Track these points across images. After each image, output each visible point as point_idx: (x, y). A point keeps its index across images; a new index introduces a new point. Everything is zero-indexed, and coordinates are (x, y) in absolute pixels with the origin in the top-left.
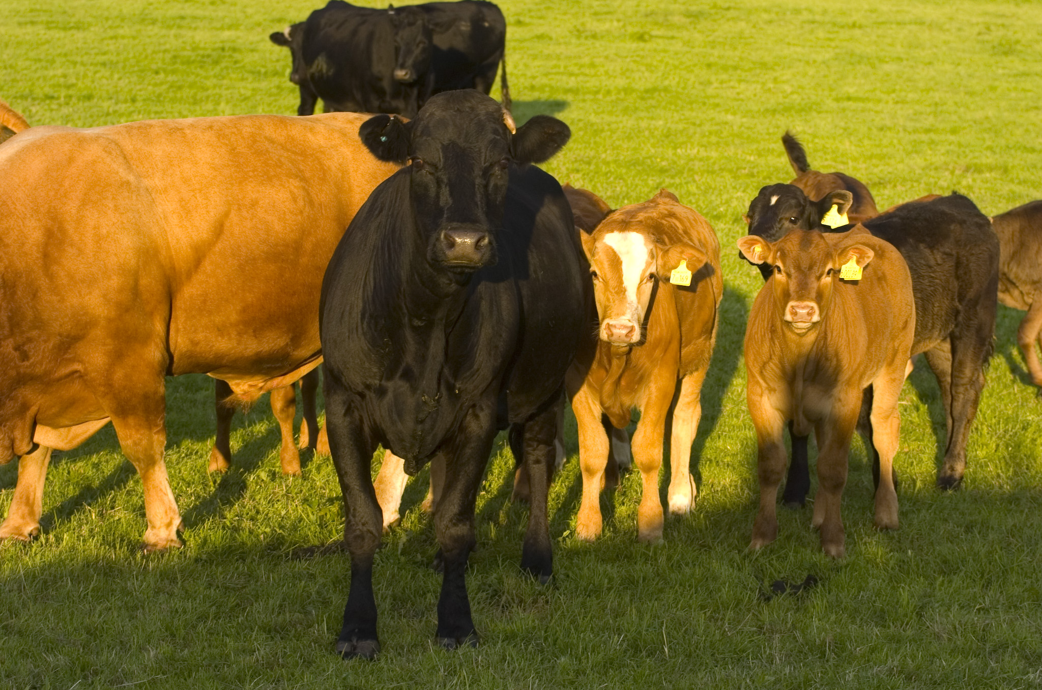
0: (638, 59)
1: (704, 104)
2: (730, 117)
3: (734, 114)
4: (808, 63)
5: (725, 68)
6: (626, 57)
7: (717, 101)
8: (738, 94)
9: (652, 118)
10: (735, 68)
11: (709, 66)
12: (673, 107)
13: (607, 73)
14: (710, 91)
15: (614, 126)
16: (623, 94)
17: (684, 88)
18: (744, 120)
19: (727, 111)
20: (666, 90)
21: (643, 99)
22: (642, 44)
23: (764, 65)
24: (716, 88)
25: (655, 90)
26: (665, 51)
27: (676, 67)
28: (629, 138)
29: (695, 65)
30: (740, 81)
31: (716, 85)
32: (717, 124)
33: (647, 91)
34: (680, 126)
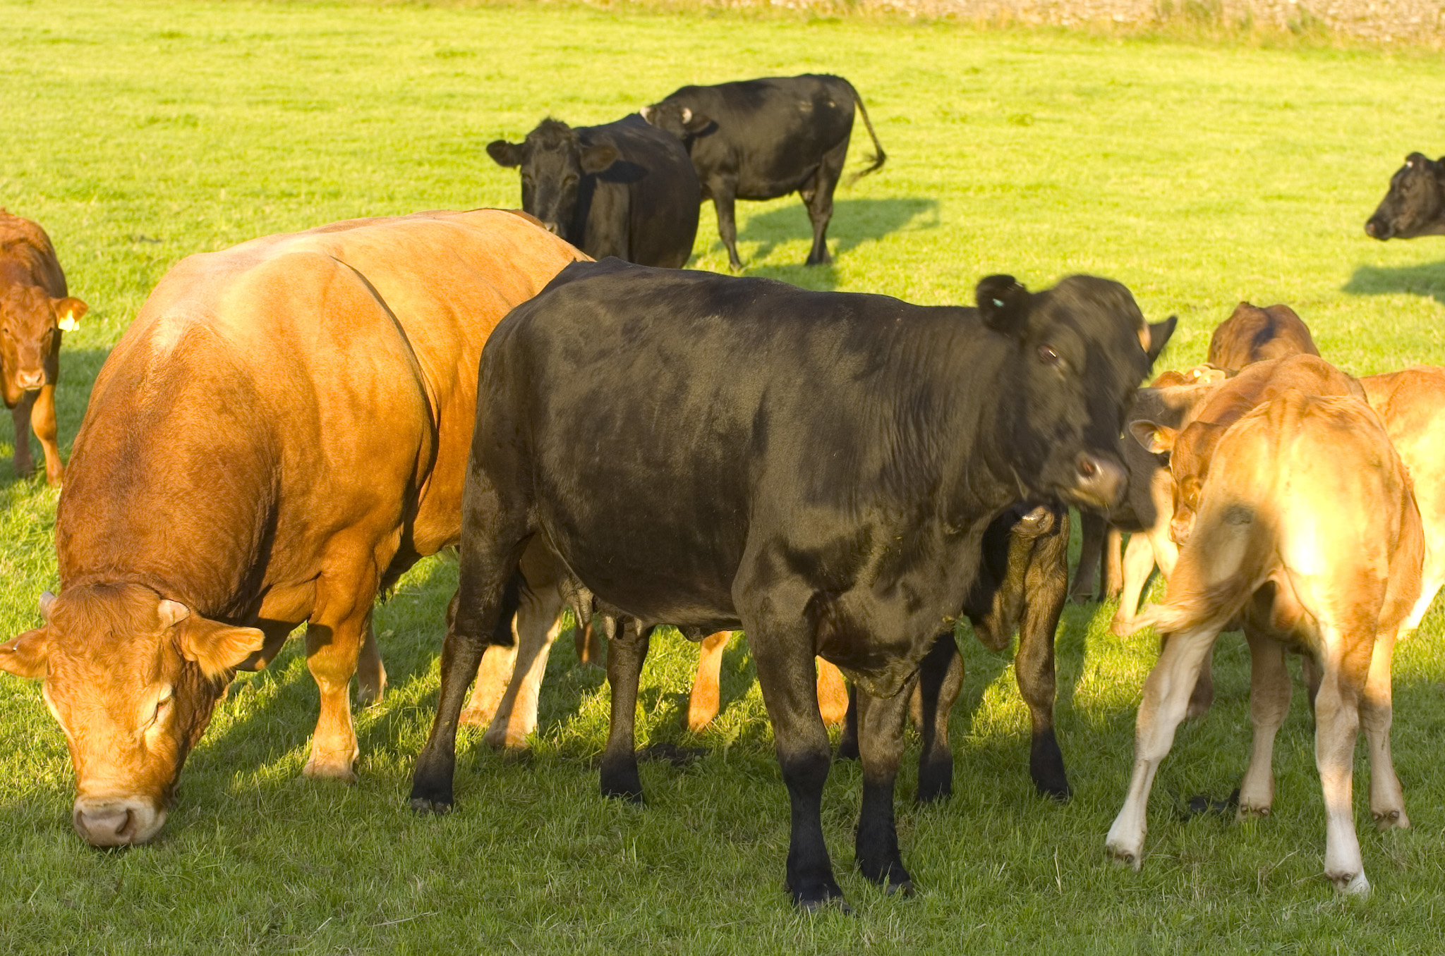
0: (1018, 147)
1: (1101, 203)
2: (1132, 220)
3: (1138, 215)
4: (1228, 152)
5: (1126, 160)
6: (1003, 145)
7: (1116, 199)
8: (1142, 191)
9: (1036, 221)
10: (1139, 159)
11: (1106, 156)
12: (1061, 207)
13: (979, 164)
14: (1108, 187)
15: (988, 231)
16: (999, 190)
17: (1075, 184)
18: (1150, 223)
19: (1129, 212)
20: (1053, 186)
21: (1024, 197)
22: (1022, 129)
23: (1174, 155)
24: (1116, 184)
25: (1039, 186)
26: (1051, 138)
27: (1065, 158)
28: (1008, 246)
29: (1088, 156)
30: (1145, 175)
31: (1114, 179)
32: (1117, 228)
33: (1029, 188)
34: (1071, 231)
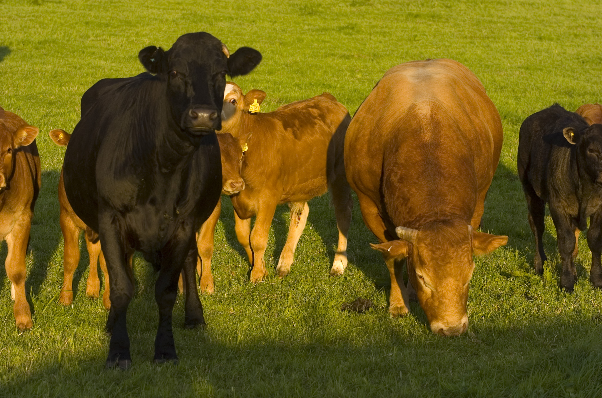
5: (99, 25)
6: (25, 17)
7: (93, 50)
8: (109, 44)
10: (107, 25)
11: (87, 23)
12: (60, 55)
13: (9, 29)
14: (88, 43)
16: (22, 45)
20: (54, 42)
21: (37, 49)
22: (36, 7)
24: (93, 40)
25: (46, 42)
26: (54, 12)
30: (110, 35)
31: (92, 38)
